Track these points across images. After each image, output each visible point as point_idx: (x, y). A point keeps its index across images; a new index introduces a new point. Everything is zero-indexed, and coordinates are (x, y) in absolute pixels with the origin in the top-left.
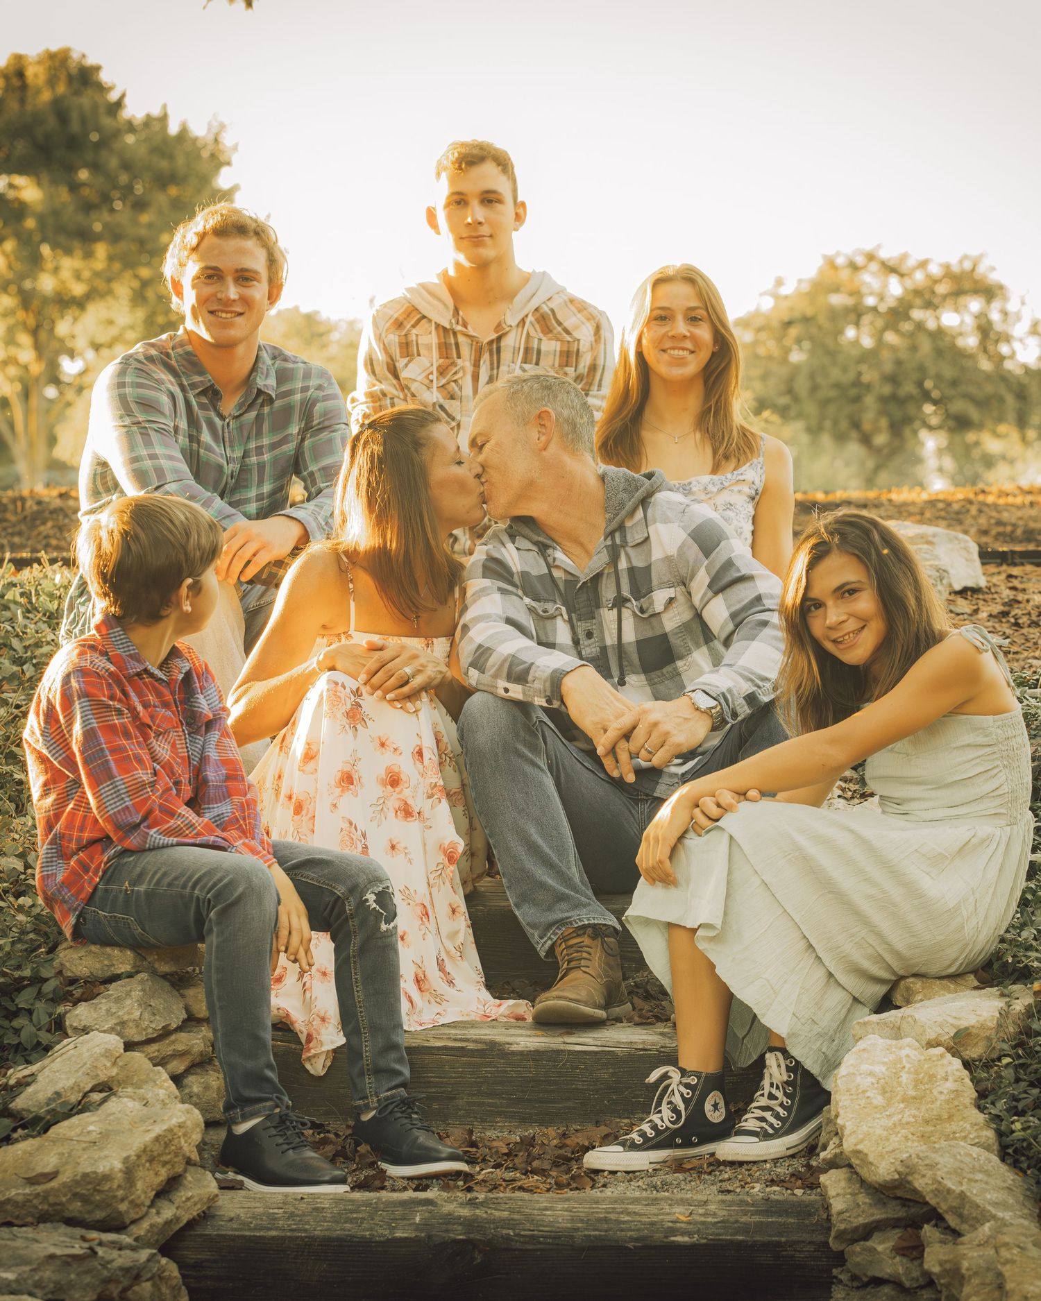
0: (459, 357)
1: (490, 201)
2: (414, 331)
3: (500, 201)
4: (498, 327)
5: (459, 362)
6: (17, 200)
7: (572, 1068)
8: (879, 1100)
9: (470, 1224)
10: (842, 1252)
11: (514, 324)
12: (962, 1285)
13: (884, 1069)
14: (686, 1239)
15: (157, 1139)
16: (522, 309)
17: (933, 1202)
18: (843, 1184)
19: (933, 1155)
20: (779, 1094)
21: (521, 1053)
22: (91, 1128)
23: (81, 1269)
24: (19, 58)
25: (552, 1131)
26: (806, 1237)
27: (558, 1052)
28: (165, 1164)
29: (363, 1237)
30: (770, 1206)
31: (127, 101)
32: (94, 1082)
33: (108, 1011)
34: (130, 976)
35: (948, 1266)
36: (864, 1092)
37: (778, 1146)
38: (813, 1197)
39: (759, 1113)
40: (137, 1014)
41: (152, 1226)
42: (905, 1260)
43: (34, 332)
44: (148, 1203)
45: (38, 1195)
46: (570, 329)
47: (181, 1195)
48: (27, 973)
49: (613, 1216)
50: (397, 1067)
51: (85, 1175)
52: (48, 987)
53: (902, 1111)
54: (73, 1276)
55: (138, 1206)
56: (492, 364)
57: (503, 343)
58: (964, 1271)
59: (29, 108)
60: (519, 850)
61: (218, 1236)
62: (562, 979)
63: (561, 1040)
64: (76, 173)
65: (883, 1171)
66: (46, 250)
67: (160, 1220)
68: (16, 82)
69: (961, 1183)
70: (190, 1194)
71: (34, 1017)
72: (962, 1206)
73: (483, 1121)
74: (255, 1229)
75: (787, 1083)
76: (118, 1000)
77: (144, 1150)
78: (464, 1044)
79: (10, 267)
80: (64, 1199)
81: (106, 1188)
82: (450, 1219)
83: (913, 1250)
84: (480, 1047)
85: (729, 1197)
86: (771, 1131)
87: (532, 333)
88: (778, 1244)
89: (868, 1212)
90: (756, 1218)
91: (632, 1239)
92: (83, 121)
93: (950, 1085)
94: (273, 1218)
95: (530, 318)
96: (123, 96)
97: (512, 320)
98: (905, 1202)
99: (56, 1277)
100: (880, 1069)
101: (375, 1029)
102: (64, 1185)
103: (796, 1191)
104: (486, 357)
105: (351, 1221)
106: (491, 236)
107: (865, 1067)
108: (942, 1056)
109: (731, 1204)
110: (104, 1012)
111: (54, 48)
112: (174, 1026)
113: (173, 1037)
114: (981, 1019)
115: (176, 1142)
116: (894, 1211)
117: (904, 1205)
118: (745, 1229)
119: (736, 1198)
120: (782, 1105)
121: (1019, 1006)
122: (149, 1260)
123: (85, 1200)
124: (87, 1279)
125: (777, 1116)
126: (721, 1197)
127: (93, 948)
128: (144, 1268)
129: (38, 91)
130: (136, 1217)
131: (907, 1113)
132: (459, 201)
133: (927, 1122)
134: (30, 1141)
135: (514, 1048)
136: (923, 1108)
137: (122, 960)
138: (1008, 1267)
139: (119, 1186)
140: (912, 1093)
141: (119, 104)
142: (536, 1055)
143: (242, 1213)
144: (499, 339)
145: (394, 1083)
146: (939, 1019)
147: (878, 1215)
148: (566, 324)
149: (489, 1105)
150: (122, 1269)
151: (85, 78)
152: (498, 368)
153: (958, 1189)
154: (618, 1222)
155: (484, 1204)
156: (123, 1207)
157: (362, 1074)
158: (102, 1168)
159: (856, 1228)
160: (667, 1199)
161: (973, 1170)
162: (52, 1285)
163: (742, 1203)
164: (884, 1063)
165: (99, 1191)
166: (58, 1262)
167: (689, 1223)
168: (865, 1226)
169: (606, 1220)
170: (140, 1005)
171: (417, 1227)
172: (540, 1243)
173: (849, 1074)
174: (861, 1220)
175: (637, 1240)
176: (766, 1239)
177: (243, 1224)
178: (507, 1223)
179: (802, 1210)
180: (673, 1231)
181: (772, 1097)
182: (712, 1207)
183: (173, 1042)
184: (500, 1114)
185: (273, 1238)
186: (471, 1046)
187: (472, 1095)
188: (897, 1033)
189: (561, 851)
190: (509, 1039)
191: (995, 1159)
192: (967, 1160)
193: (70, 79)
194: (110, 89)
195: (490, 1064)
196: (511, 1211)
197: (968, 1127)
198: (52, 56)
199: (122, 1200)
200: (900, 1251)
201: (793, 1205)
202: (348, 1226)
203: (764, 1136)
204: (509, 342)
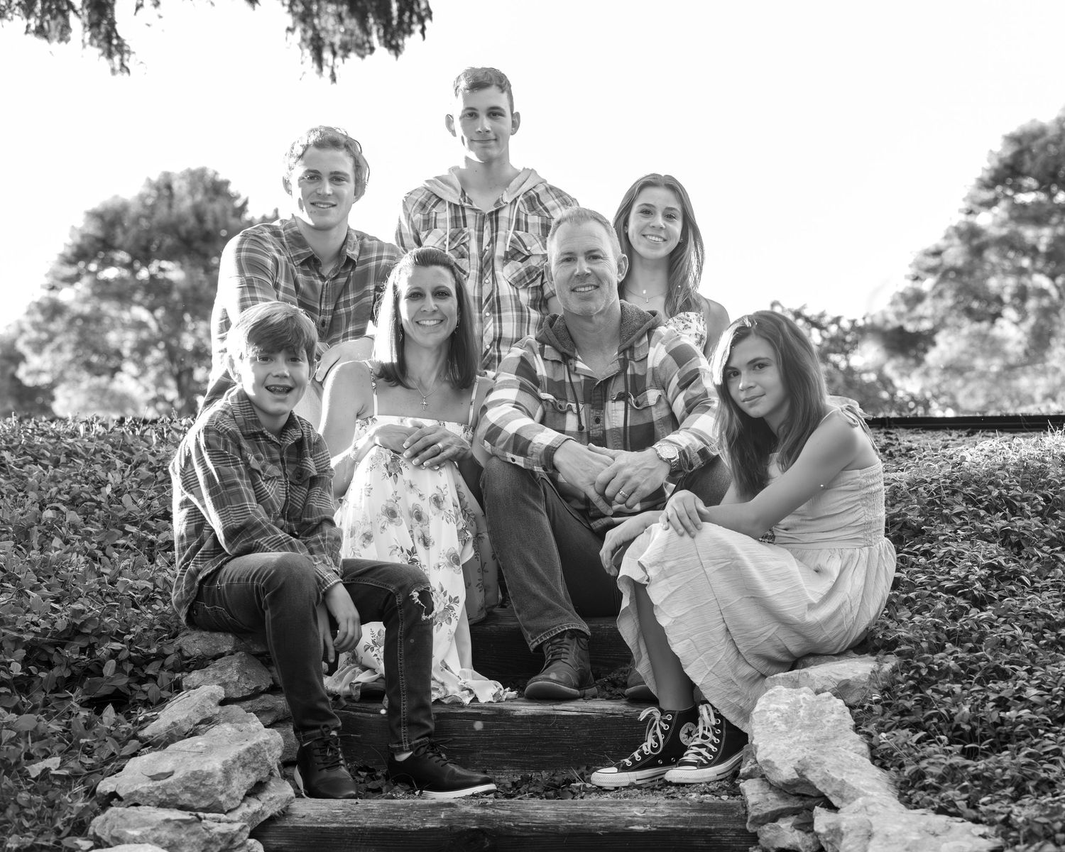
0: (465, 226)
1: (495, 114)
2: (434, 210)
3: (502, 115)
4: (498, 202)
5: (466, 229)
6: (165, 279)
7: (560, 728)
8: (783, 728)
9: (481, 819)
10: (756, 833)
11: (509, 202)
12: (841, 839)
13: (787, 707)
14: (641, 828)
15: (248, 750)
16: (515, 191)
17: (821, 789)
18: (757, 787)
19: (820, 756)
20: (710, 735)
21: (522, 717)
22: (199, 743)
23: (189, 831)
24: (167, 175)
25: (545, 774)
26: (730, 826)
27: (549, 716)
28: (254, 770)
29: (401, 828)
30: (703, 807)
31: (249, 207)
32: (203, 717)
33: (214, 676)
34: (232, 654)
35: (831, 827)
36: (772, 723)
37: (710, 773)
38: (735, 801)
39: (696, 749)
40: (236, 678)
41: (243, 814)
42: (801, 833)
43: (178, 378)
44: (241, 798)
45: (158, 788)
46: (549, 208)
47: (265, 796)
48: (154, 650)
49: (587, 813)
50: (426, 722)
51: (194, 773)
52: (169, 661)
53: (800, 733)
54: (183, 836)
55: (233, 799)
56: (492, 229)
57: (500, 215)
58: (843, 829)
59: (175, 211)
60: (521, 570)
61: (294, 827)
62: (547, 667)
63: (551, 707)
64: (210, 259)
65: (786, 773)
66: (187, 317)
67: (250, 811)
68: (165, 192)
69: (842, 775)
70: (272, 795)
71: (159, 681)
72: (842, 790)
73: (494, 768)
74: (321, 823)
75: (716, 726)
76: (221, 669)
77: (238, 758)
78: (479, 711)
79: (160, 329)
80: (178, 791)
81: (210, 783)
82: (466, 816)
83: (806, 826)
84: (491, 713)
85: (673, 801)
86: (705, 762)
87: (522, 208)
88: (709, 831)
89: (774, 803)
90: (693, 814)
91: (601, 828)
92: (216, 221)
93: (835, 716)
94: (335, 816)
95: (521, 198)
96: (246, 203)
97: (507, 199)
98: (802, 797)
99: (171, 836)
100: (783, 707)
101: (411, 692)
102: (178, 780)
103: (723, 797)
104: (488, 224)
105: (393, 817)
106: (496, 140)
107: (773, 706)
108: (829, 698)
109: (675, 805)
110: (211, 676)
111: (194, 167)
112: (263, 688)
113: (262, 697)
114: (856, 675)
115: (262, 755)
116: (794, 803)
117: (801, 800)
118: (685, 821)
119: (678, 802)
120: (712, 742)
121: (887, 667)
122: (240, 830)
123: (194, 792)
124: (194, 839)
125: (710, 751)
126: (667, 801)
127: (204, 634)
128: (236, 835)
129: (182, 200)
130: (232, 807)
131: (804, 735)
132: (471, 114)
133: (818, 741)
134: (154, 753)
135: (517, 713)
136: (816, 732)
137: (225, 642)
138: (874, 817)
139: (219, 782)
140: (807, 722)
141: (242, 209)
142: (533, 719)
143: (312, 813)
144: (497, 212)
145: (422, 733)
146: (826, 675)
147: (782, 805)
148: (546, 205)
149: (499, 756)
150: (220, 834)
151: (218, 189)
152: (497, 231)
153: (839, 778)
154: (591, 817)
155: (492, 806)
156: (222, 798)
157: (399, 725)
158: (207, 768)
159: (766, 815)
160: (627, 802)
161: (851, 766)
162: (167, 842)
163: (682, 804)
164: (787, 703)
165: (204, 785)
166: (172, 825)
167: (644, 817)
168: (772, 813)
169: (582, 815)
170: (238, 672)
171: (442, 821)
172: (533, 831)
173: (761, 711)
174: (770, 809)
175: (604, 828)
176: (700, 827)
177: (312, 819)
178: (509, 818)
179: (726, 809)
180: (632, 823)
181: (704, 737)
182: (661, 808)
183: (263, 700)
184: (506, 763)
185: (335, 828)
186: (485, 712)
187: (485, 749)
188: (796, 684)
189: (552, 573)
190: (513, 708)
191: (868, 761)
192: (847, 760)
193: (206, 190)
194: (237, 197)
195: (498, 726)
196: (512, 810)
197: (848, 742)
198: (192, 174)
199: (222, 793)
200: (798, 827)
201: (720, 805)
202: (390, 820)
203: (700, 765)
204: (505, 214)
